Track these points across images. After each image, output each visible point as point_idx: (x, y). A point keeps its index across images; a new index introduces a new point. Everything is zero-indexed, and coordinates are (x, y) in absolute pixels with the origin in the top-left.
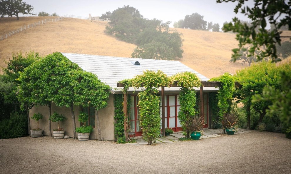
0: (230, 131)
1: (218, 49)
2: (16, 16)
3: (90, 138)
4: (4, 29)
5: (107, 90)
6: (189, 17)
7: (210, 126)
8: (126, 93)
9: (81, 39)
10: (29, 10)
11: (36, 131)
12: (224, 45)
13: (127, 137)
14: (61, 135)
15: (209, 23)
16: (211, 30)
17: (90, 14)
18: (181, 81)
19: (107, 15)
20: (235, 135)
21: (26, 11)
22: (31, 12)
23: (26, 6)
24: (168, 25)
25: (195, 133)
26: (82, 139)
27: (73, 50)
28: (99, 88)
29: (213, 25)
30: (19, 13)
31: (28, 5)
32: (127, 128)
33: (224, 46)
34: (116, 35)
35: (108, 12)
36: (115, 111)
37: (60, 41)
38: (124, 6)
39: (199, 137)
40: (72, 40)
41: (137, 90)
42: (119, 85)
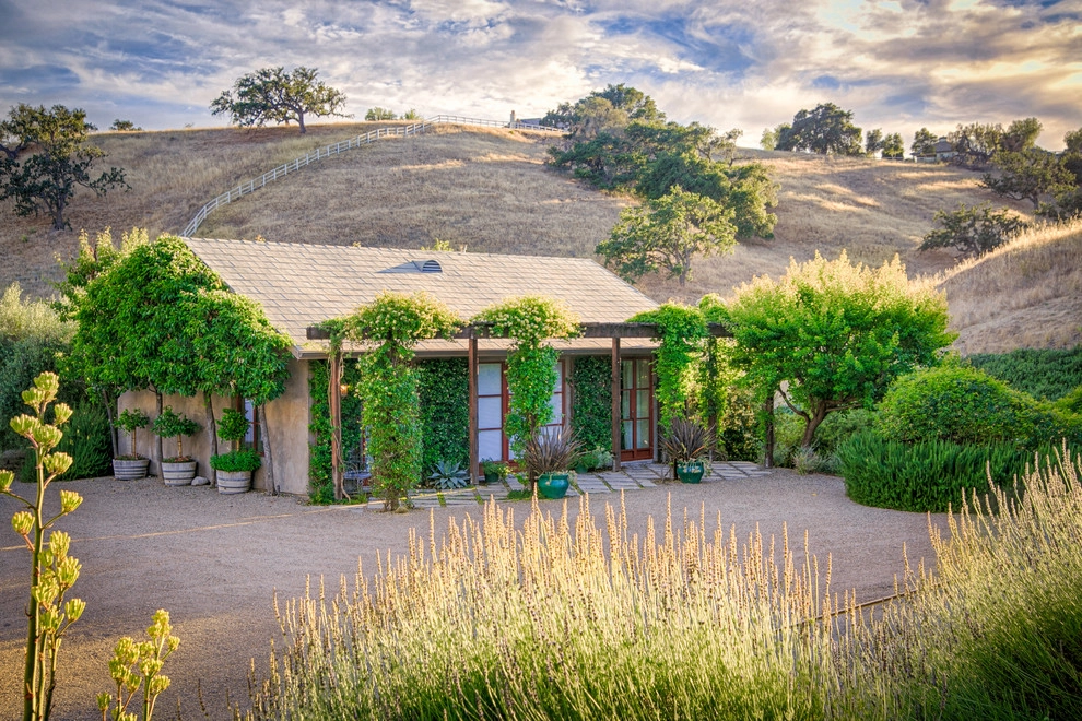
0: (685, 471)
1: (887, 213)
2: (298, 124)
3: (251, 487)
4: (262, 160)
5: (278, 350)
6: (808, 116)
7: (660, 454)
8: (337, 359)
9: (471, 186)
10: (332, 104)
11: (124, 462)
12: (907, 201)
13: (339, 486)
14: (181, 475)
15: (869, 133)
16: (878, 155)
17: (513, 112)
18: (503, 322)
19: (560, 113)
20: (705, 482)
21: (327, 107)
22: (338, 110)
23: (325, 93)
24: (731, 140)
25: (548, 478)
26: (225, 488)
27: (445, 218)
28: (255, 342)
29: (883, 138)
30: (305, 115)
31: (330, 90)
32: (338, 461)
33: (907, 205)
34: (577, 172)
35: (563, 103)
36: (312, 409)
37: (409, 193)
38: (609, 86)
39: (565, 489)
40: (444, 188)
41: (356, 349)
42: (314, 333)
